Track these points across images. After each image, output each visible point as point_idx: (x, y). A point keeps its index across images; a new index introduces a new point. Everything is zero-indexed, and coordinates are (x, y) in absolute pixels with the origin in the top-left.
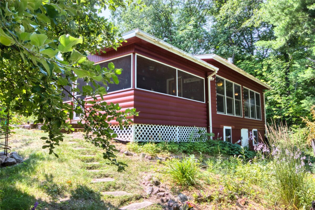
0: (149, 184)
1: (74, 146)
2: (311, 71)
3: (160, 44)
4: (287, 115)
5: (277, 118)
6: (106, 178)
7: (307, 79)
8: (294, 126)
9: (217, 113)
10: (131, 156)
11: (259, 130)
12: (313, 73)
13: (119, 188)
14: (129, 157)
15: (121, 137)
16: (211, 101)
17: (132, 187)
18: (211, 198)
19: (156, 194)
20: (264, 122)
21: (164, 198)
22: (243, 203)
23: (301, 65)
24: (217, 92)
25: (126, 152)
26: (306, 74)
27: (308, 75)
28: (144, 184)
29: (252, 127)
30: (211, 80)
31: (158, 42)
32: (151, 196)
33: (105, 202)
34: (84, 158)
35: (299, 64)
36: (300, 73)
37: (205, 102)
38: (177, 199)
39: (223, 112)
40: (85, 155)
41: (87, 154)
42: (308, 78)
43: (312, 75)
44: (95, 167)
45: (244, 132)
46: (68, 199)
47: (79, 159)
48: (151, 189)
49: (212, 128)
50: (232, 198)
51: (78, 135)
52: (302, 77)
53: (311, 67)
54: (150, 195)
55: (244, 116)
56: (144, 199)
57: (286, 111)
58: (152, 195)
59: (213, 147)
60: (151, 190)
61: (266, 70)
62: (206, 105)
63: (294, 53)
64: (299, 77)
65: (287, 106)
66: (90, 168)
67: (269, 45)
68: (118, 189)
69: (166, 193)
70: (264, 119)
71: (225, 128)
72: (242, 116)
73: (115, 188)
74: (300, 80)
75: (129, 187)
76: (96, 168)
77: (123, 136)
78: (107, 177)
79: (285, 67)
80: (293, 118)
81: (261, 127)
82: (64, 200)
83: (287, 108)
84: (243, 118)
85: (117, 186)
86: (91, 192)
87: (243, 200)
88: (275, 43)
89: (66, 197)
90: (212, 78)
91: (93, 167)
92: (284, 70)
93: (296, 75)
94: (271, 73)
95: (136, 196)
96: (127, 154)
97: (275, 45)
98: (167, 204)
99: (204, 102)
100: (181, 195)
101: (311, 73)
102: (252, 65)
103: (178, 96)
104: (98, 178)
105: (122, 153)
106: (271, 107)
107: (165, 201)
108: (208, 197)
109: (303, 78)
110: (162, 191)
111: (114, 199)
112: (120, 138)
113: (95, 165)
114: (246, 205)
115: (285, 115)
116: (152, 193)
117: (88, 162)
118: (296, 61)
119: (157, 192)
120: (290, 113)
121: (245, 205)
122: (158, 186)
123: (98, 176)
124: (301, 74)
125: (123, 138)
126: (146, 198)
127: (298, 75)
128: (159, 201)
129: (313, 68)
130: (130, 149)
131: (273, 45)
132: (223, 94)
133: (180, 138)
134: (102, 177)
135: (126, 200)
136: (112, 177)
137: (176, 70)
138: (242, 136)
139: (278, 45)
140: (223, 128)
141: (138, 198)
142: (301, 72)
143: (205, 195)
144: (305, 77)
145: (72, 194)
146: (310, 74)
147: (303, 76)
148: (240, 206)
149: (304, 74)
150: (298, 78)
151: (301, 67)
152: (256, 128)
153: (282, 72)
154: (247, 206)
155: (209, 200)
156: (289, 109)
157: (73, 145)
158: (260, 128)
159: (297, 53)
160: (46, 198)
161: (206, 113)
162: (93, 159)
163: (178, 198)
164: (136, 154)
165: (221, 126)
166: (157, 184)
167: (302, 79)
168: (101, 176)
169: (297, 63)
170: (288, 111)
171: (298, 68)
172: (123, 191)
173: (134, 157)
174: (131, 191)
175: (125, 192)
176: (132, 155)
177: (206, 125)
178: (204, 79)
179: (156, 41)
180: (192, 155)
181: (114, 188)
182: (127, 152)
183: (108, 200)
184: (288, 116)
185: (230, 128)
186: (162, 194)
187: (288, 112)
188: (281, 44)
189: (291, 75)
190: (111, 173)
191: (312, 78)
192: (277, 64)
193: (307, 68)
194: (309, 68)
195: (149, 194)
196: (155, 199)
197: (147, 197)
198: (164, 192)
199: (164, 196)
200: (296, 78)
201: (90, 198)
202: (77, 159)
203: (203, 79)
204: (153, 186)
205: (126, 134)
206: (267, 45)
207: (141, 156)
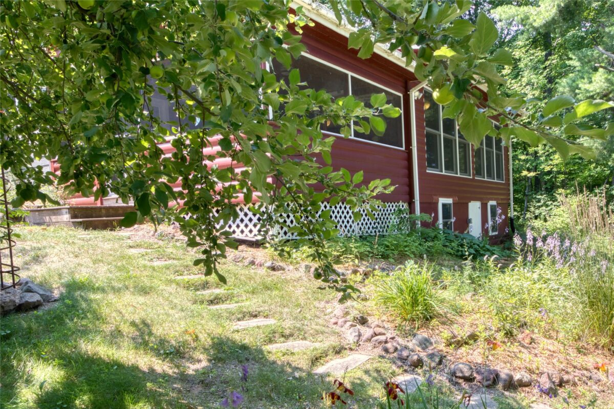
0: (349, 324)
1: (146, 258)
2: (603, 77)
3: (320, 15)
4: (547, 169)
5: (529, 175)
6: (255, 320)
7: (594, 93)
8: (560, 192)
9: (427, 171)
10: (281, 272)
11: (500, 202)
12: (608, 80)
13: (291, 335)
14: (278, 273)
15: (242, 232)
16: (417, 146)
17: (318, 332)
18: (473, 337)
19: (370, 340)
20: (509, 185)
21: (389, 345)
22: (528, 340)
23: (582, 63)
24: (427, 126)
25: (269, 264)
26: (594, 83)
27: (598, 85)
28: (336, 323)
29: (489, 197)
30: (416, 98)
31: (318, 10)
32: (360, 345)
33: (279, 363)
34: (188, 282)
35: (580, 60)
36: (582, 80)
37: (403, 149)
38: (412, 343)
39: (438, 168)
40: (181, 275)
41: (186, 272)
42: (598, 91)
43: (606, 84)
44: (220, 298)
45: (474, 209)
46: (205, 364)
47: (178, 284)
48: (357, 331)
49: (420, 203)
50: (509, 334)
51: (140, 233)
52: (585, 89)
53: (604, 68)
54: (357, 343)
55: (474, 175)
56: (347, 352)
57: (546, 160)
58: (360, 343)
59: (430, 244)
60: (357, 334)
61: (509, 71)
62: (406, 155)
63: (568, 34)
64: (580, 89)
65: (548, 151)
66: (211, 302)
67: (522, 17)
68: (291, 338)
69: (389, 335)
70: (508, 180)
71: (442, 201)
72: (470, 176)
73: (286, 337)
74: (580, 95)
75: (311, 332)
76: (223, 302)
77: (246, 231)
78: (256, 316)
79: (549, 66)
80: (558, 174)
81: (502, 197)
82: (198, 366)
83: (548, 155)
84: (474, 179)
85: (287, 332)
86: (244, 348)
87: (527, 335)
88: (535, 13)
89: (199, 361)
90: (417, 93)
91: (215, 299)
92: (545, 74)
93: (574, 84)
94: (520, 78)
95: (334, 348)
96: (273, 269)
97: (535, 18)
98: (395, 354)
99: (402, 147)
100: (420, 337)
101: (603, 80)
102: (481, 61)
103: (355, 136)
104: (239, 320)
105: (261, 266)
106: (517, 153)
107: (391, 350)
108: (469, 336)
109: (587, 91)
110: (380, 334)
111: (296, 357)
112: (240, 234)
113: (219, 295)
114: (533, 343)
115: (544, 169)
116: (359, 339)
117: (198, 290)
118: (574, 54)
119: (372, 337)
120: (553, 165)
121: (531, 343)
122: (366, 324)
123: (239, 316)
124: (585, 83)
125: (249, 234)
126: (351, 349)
127: (578, 85)
128: (379, 351)
129: (609, 70)
130: (275, 257)
131: (531, 18)
132: (438, 129)
133: (360, 229)
134: (247, 318)
135: (318, 356)
136: (266, 317)
137: (346, 75)
138: (470, 217)
139: (542, 17)
140: (437, 203)
141: (338, 351)
142: (584, 78)
143: (462, 333)
144: (591, 89)
145: (208, 355)
146: (602, 83)
147: (587, 86)
148: (523, 346)
149: (591, 82)
150: (577, 91)
151: (583, 67)
152: (495, 200)
153: (541, 77)
154: (536, 346)
155: (471, 342)
156: (552, 157)
157: (143, 255)
158: (502, 199)
159: (573, 35)
160: (162, 366)
161: (406, 171)
162: (207, 284)
163: (414, 341)
164: (291, 267)
165: (435, 197)
166: (363, 321)
167: (586, 93)
168: (244, 316)
169: (574, 57)
170: (551, 160)
171: (577, 69)
172: (301, 341)
173: (287, 272)
174: (319, 339)
175: (307, 343)
176: (284, 269)
177: (407, 197)
178: (401, 95)
179: (313, 9)
180: (409, 260)
181: (283, 336)
182: (272, 263)
183: (285, 359)
184: (549, 173)
185: (449, 201)
186: (382, 338)
187: (550, 162)
188: (547, 14)
189: (562, 84)
190: (262, 309)
191: (604, 92)
192: (531, 58)
193: (596, 69)
194: (601, 70)
195: (356, 341)
196: (370, 349)
197: (353, 347)
198: (384, 334)
199: (386, 342)
200: (574, 91)
201: (247, 360)
202: (174, 286)
203: (400, 97)
204: (356, 326)
205: (246, 226)
206: (519, 17)
207: (302, 269)
